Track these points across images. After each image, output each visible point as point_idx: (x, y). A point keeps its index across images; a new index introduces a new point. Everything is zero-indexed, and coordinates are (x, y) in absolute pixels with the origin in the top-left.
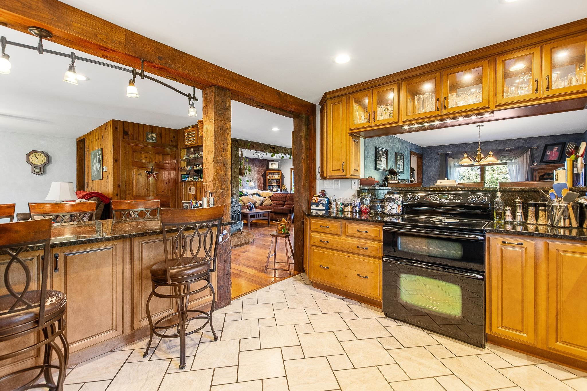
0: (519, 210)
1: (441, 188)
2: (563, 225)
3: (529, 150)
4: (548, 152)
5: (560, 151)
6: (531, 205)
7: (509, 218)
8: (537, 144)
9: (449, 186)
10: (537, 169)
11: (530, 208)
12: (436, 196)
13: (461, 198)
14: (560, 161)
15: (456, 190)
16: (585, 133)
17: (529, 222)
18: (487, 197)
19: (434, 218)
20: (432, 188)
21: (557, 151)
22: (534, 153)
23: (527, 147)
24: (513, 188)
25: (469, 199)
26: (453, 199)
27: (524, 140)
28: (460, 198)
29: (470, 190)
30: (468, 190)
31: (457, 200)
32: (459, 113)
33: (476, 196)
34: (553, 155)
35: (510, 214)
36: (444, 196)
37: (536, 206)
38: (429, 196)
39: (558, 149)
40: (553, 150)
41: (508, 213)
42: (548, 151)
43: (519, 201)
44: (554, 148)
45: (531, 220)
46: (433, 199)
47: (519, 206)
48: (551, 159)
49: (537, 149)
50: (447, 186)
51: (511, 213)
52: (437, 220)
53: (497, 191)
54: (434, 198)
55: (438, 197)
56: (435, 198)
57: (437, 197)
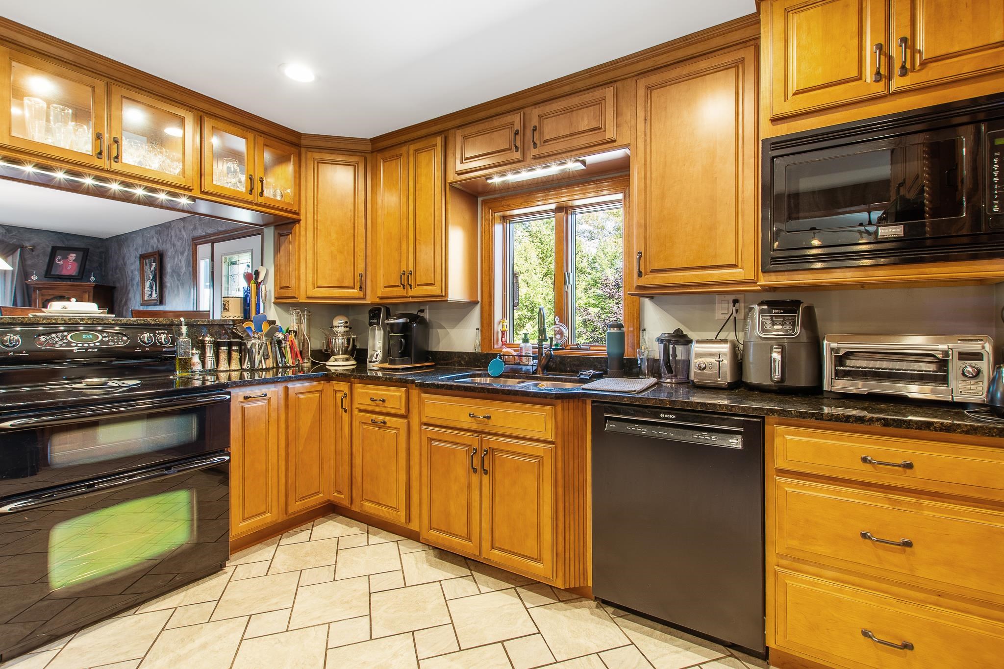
0: (209, 353)
1: (70, 319)
2: (264, 367)
3: (17, 250)
4: (59, 260)
5: (80, 261)
6: (224, 344)
7: (198, 367)
8: (32, 242)
9: (89, 315)
10: (39, 288)
11: (223, 348)
12: (66, 336)
13: (125, 338)
14: (82, 278)
15: (105, 324)
16: (107, 239)
17: (222, 368)
18: (169, 335)
19: (81, 383)
20: (44, 319)
21: (74, 261)
22: (26, 257)
23: (13, 244)
24: (199, 321)
25: (140, 339)
26: (109, 341)
27: (7, 230)
28: (122, 339)
29: (132, 323)
30: (129, 322)
31: (117, 342)
32: (141, 179)
33: (151, 335)
34: (70, 267)
35: (199, 361)
36: (84, 337)
37: (230, 345)
38: (48, 337)
39: (76, 257)
40: (67, 258)
41: (196, 359)
42: (59, 258)
43: (210, 339)
44: (69, 255)
45: (223, 366)
46: (60, 343)
47: (210, 347)
48: (65, 272)
49: (32, 250)
50: (84, 315)
51: (200, 359)
52: (88, 385)
53: (181, 325)
54: (61, 340)
55: (71, 337)
56: (65, 341)
57: (69, 337)
